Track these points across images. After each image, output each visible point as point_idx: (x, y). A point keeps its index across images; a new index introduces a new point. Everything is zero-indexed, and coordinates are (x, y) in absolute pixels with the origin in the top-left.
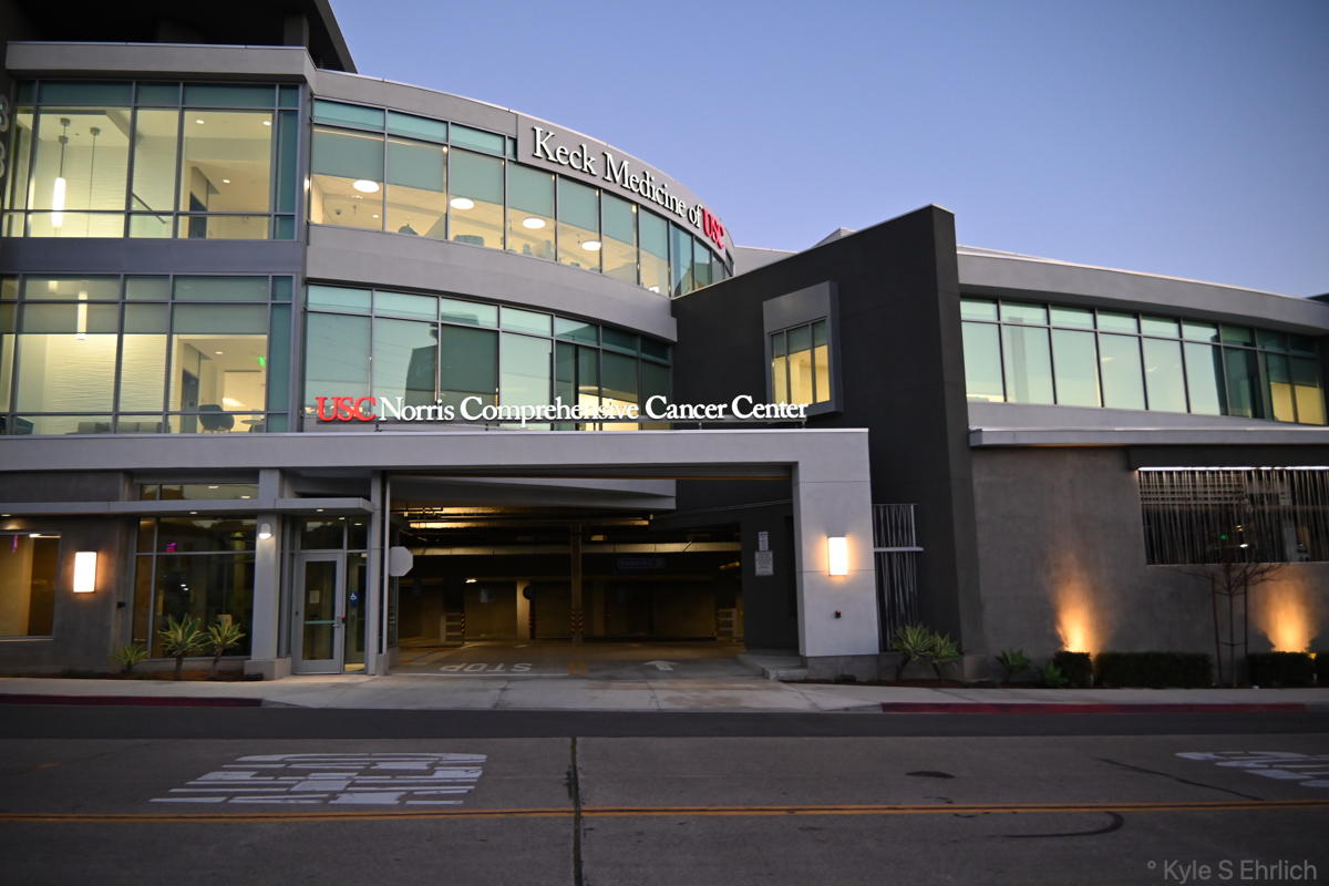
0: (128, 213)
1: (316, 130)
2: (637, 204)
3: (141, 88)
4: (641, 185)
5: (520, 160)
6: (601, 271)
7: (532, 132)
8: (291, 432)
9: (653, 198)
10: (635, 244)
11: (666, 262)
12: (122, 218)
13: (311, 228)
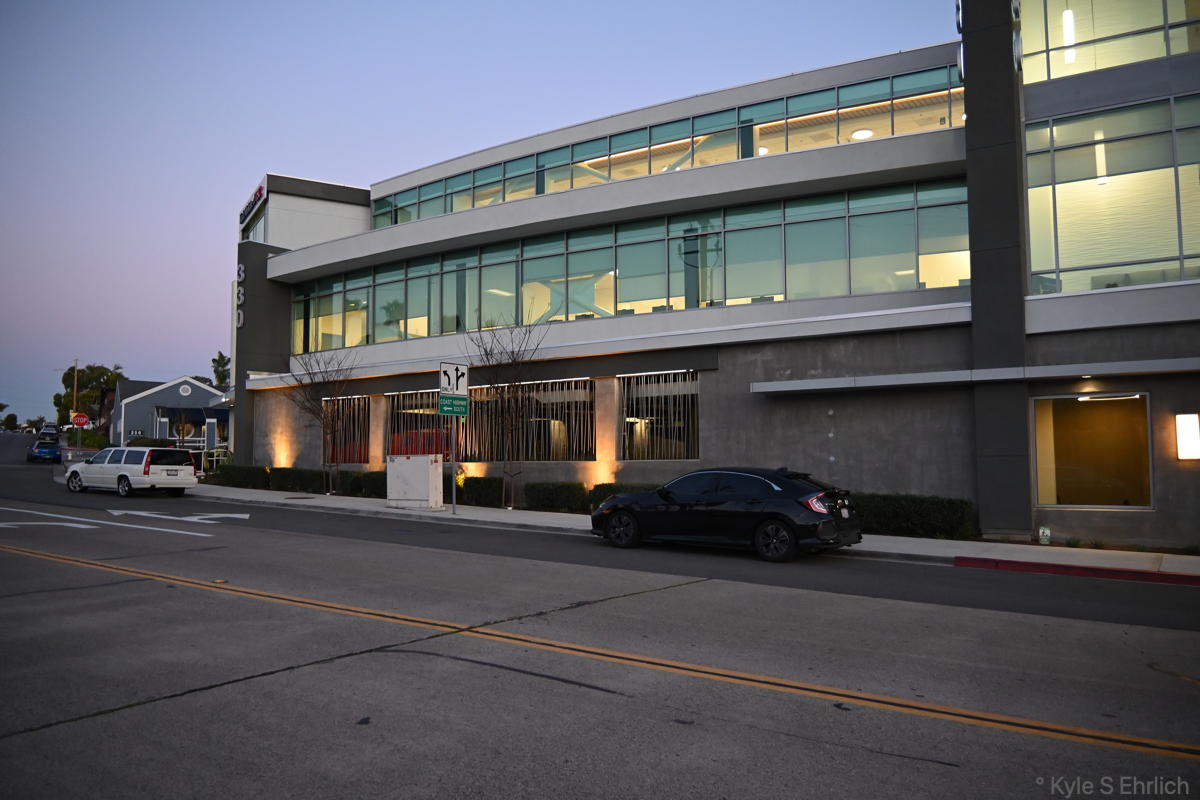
0: (1167, 28)
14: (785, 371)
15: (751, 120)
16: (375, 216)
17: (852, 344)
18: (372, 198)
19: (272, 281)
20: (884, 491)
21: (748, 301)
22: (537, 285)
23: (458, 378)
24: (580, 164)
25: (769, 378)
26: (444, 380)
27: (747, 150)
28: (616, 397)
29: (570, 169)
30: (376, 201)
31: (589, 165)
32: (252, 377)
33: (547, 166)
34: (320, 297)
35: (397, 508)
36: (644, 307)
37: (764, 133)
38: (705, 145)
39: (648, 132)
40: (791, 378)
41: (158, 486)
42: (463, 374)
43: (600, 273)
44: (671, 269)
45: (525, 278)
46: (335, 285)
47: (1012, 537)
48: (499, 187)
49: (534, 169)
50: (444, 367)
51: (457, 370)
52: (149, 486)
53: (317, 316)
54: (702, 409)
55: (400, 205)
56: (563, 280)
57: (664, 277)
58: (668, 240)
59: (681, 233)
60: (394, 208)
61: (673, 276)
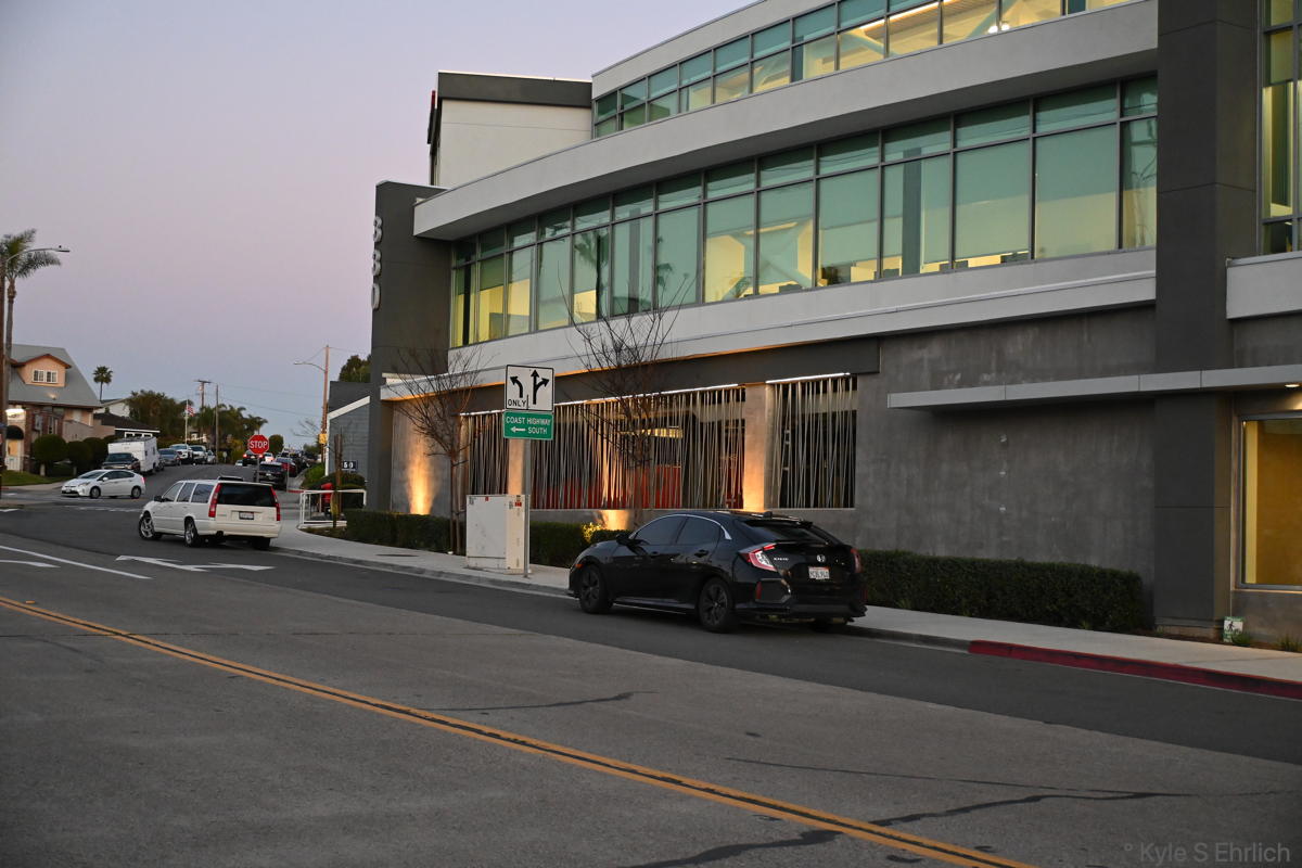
14: (955, 373)
16: (596, 124)
18: (595, 94)
19: (422, 238)
22: (728, 239)
24: (854, 31)
25: (936, 384)
26: (512, 392)
29: (835, 40)
30: (600, 100)
31: (864, 33)
32: (389, 381)
33: (806, 38)
35: (474, 569)
40: (960, 385)
41: (225, 533)
42: (545, 382)
43: (801, 223)
44: (886, 212)
45: (710, 229)
46: (517, 238)
47: (1186, 631)
48: (746, 74)
49: (789, 43)
51: (535, 375)
52: (215, 532)
53: (480, 288)
55: (627, 107)
56: (752, 232)
57: (875, 226)
58: (883, 167)
59: (899, 156)
60: (619, 111)
61: (887, 223)
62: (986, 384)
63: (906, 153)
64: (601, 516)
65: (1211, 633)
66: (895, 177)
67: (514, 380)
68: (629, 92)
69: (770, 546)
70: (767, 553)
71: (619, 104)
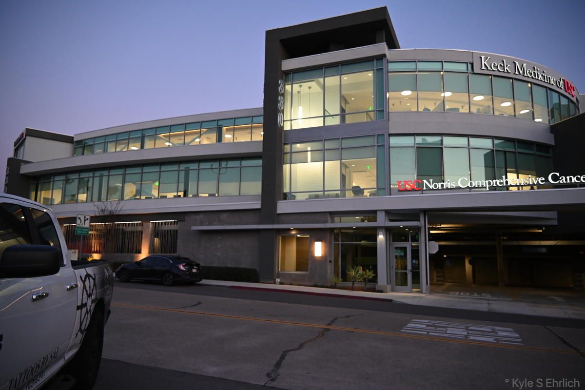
0: (324, 117)
1: (389, 74)
2: (531, 83)
3: (326, 70)
4: (532, 74)
5: (475, 72)
6: (515, 116)
7: (480, 59)
8: (387, 195)
9: (539, 79)
10: (531, 101)
11: (547, 108)
12: (322, 118)
13: (390, 114)
14: (206, 222)
15: (222, 125)
16: (75, 148)
17: (228, 214)
18: (75, 140)
19: (22, 175)
20: (234, 266)
21: (207, 195)
22: (131, 184)
23: (85, 220)
24: (159, 135)
25: (201, 224)
26: (78, 221)
27: (220, 138)
28: (150, 230)
29: (155, 137)
30: (76, 142)
31: (163, 136)
33: (146, 135)
34: (43, 183)
36: (170, 195)
37: (228, 130)
38: (205, 133)
39: (185, 125)
40: (208, 225)
42: (87, 219)
43: (154, 182)
44: (180, 182)
45: (126, 181)
47: (268, 282)
48: (127, 141)
49: (140, 135)
50: (79, 216)
51: (85, 217)
53: (41, 190)
54: (179, 236)
55: (86, 145)
56: (140, 183)
57: (177, 184)
58: (179, 171)
59: (183, 168)
60: (83, 145)
61: (180, 184)
62: (215, 225)
63: (186, 168)
64: (91, 256)
65: (273, 282)
66: (182, 174)
67: (79, 218)
68: (86, 141)
69: (184, 264)
70: (183, 266)
71: (83, 143)
